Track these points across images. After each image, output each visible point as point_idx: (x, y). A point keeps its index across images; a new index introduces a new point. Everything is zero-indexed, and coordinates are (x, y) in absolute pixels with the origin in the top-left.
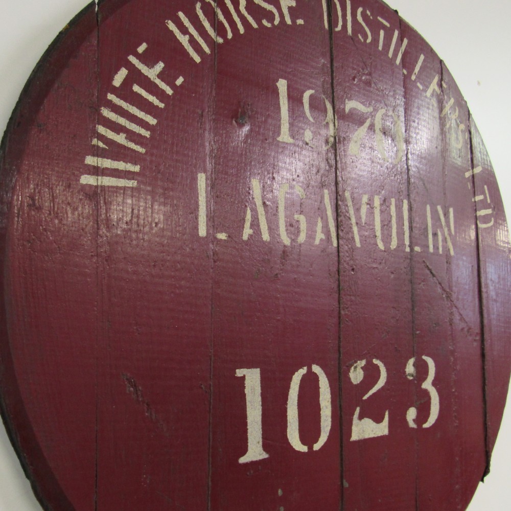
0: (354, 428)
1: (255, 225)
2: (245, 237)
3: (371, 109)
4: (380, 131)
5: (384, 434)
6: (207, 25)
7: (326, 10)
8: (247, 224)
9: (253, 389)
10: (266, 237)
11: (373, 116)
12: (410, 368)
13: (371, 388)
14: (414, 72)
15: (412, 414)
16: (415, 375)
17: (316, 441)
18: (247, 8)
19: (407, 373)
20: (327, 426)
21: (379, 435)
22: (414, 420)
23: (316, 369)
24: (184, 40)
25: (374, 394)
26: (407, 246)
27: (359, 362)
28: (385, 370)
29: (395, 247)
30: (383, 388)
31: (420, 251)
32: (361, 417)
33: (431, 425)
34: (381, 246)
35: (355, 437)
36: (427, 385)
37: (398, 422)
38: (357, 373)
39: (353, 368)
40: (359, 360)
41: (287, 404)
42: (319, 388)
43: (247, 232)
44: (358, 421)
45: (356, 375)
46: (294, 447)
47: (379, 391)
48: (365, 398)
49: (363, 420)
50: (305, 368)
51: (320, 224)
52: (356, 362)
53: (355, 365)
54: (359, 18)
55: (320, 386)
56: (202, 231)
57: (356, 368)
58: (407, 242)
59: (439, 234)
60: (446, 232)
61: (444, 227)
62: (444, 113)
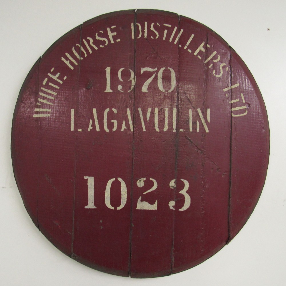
0: (138, 204)
1: (94, 125)
2: (89, 130)
3: (156, 69)
4: (161, 78)
5: (155, 209)
6: (76, 54)
7: (133, 30)
8: (90, 125)
9: (91, 184)
10: (98, 129)
11: (157, 72)
12: (172, 184)
13: (148, 190)
14: (186, 45)
15: (172, 204)
16: (175, 187)
17: (119, 206)
18: (93, 43)
19: (170, 185)
20: (124, 202)
21: (152, 209)
22: (173, 206)
23: (120, 179)
24: (67, 63)
25: (149, 193)
26: (174, 130)
28: (157, 183)
29: (166, 130)
30: (155, 191)
31: (183, 131)
32: (142, 201)
33: (184, 210)
34: (158, 130)
35: (138, 208)
36: (184, 192)
37: (163, 205)
39: (139, 181)
40: (142, 178)
41: (105, 191)
42: (121, 187)
43: (90, 128)
44: (140, 202)
45: (140, 183)
46: (108, 207)
47: (152, 192)
48: (145, 193)
49: (143, 202)
50: (114, 179)
51: (124, 123)
52: (141, 178)
53: (140, 180)
54: (152, 28)
55: (121, 186)
56: (72, 129)
57: (140, 181)
58: (174, 127)
59: (198, 122)
60: (203, 121)
61: (201, 119)
62: (207, 61)
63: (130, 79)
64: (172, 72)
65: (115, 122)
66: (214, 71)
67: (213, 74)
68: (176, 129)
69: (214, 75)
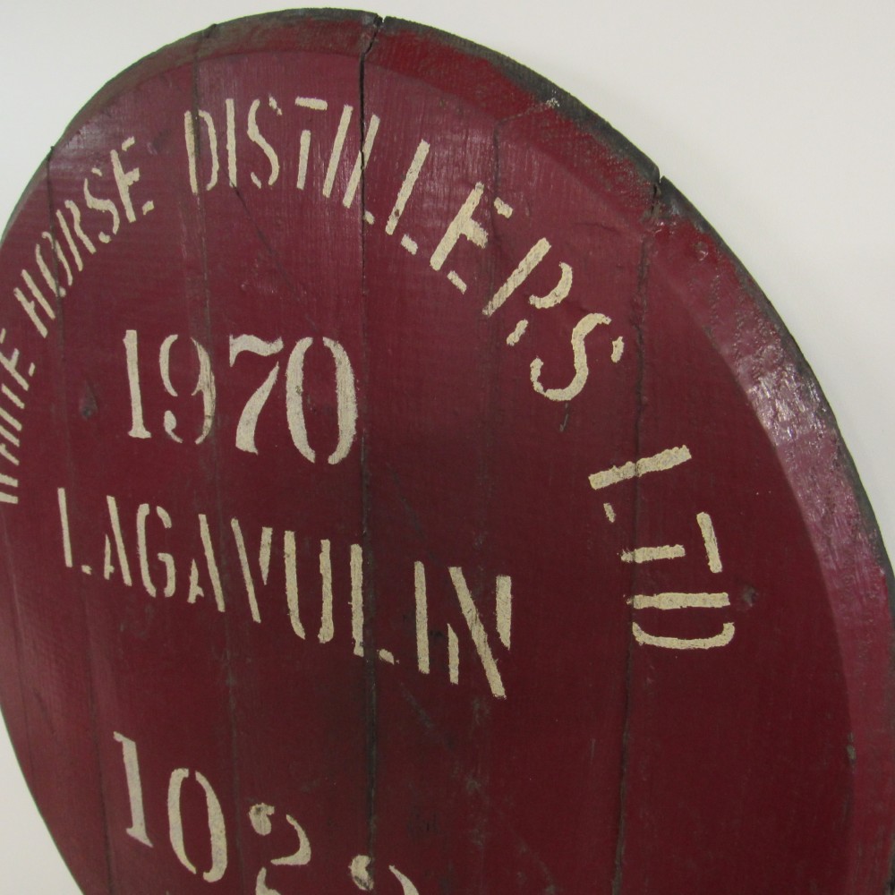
1: (115, 561)
2: (107, 576)
4: (299, 392)
6: (47, 275)
8: (108, 559)
9: (131, 763)
10: (127, 578)
11: (282, 358)
12: (360, 869)
14: (394, 210)
16: (371, 887)
17: (206, 869)
19: (353, 874)
23: (203, 780)
24: (29, 308)
25: (288, 867)
26: (357, 644)
28: (308, 844)
29: (328, 639)
30: (304, 868)
31: (392, 662)
32: (268, 885)
34: (299, 629)
38: (262, 819)
39: (254, 808)
40: (264, 803)
41: (166, 802)
42: (207, 806)
43: (108, 568)
44: (264, 887)
45: (260, 821)
46: (179, 857)
47: (297, 868)
48: (275, 862)
49: (271, 891)
50: (187, 771)
51: (195, 571)
52: (259, 802)
53: (258, 806)
54: (254, 132)
56: (68, 559)
57: (259, 810)
58: (357, 634)
59: (453, 638)
60: (478, 634)
61: (469, 624)
62: (498, 300)
63: (198, 389)
64: (340, 363)
65: (168, 562)
66: (536, 366)
67: (531, 384)
68: (365, 645)
69: (538, 387)
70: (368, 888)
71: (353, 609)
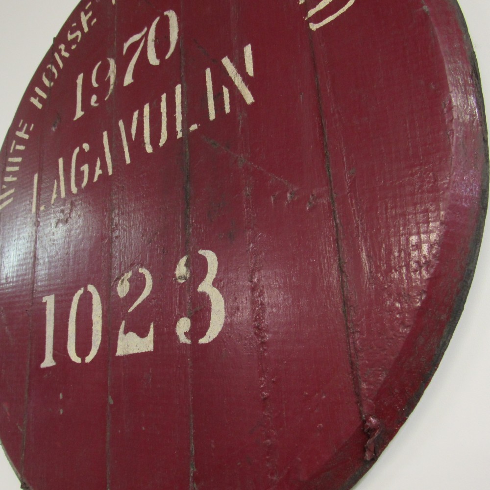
0: (119, 343)
1: (58, 190)
2: (53, 201)
3: (145, 30)
4: (153, 41)
5: (149, 350)
6: (46, 82)
8: (55, 191)
9: (50, 311)
10: (63, 194)
11: (146, 34)
12: (181, 270)
13: (137, 299)
15: (183, 326)
16: (188, 276)
17: (88, 354)
18: (65, 50)
19: (177, 276)
20: (97, 340)
21: (144, 351)
22: (186, 334)
23: (91, 288)
24: (36, 102)
25: (138, 306)
26: (179, 133)
27: (126, 274)
28: (150, 278)
29: (164, 143)
30: (148, 298)
31: (197, 128)
32: (126, 332)
33: (211, 339)
34: (149, 149)
35: (120, 352)
36: (206, 287)
37: (165, 336)
38: (124, 285)
39: (120, 282)
40: (126, 272)
41: (68, 321)
42: (92, 305)
43: (54, 197)
44: (123, 335)
45: (123, 289)
46: (71, 358)
47: (144, 301)
48: (130, 310)
49: (127, 334)
50: (82, 289)
51: (98, 163)
52: (123, 275)
53: (122, 278)
55: (93, 303)
56: (34, 210)
57: (123, 281)
58: (179, 127)
59: (226, 91)
60: (238, 81)
61: (233, 79)
63: (108, 76)
64: (171, 17)
65: (85, 168)
68: (182, 130)
70: (185, 278)
71: (177, 117)
